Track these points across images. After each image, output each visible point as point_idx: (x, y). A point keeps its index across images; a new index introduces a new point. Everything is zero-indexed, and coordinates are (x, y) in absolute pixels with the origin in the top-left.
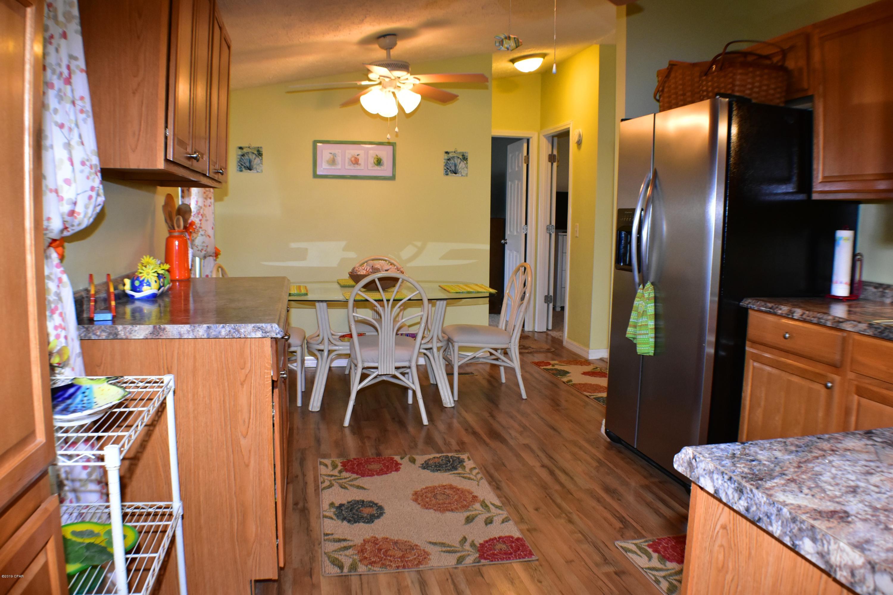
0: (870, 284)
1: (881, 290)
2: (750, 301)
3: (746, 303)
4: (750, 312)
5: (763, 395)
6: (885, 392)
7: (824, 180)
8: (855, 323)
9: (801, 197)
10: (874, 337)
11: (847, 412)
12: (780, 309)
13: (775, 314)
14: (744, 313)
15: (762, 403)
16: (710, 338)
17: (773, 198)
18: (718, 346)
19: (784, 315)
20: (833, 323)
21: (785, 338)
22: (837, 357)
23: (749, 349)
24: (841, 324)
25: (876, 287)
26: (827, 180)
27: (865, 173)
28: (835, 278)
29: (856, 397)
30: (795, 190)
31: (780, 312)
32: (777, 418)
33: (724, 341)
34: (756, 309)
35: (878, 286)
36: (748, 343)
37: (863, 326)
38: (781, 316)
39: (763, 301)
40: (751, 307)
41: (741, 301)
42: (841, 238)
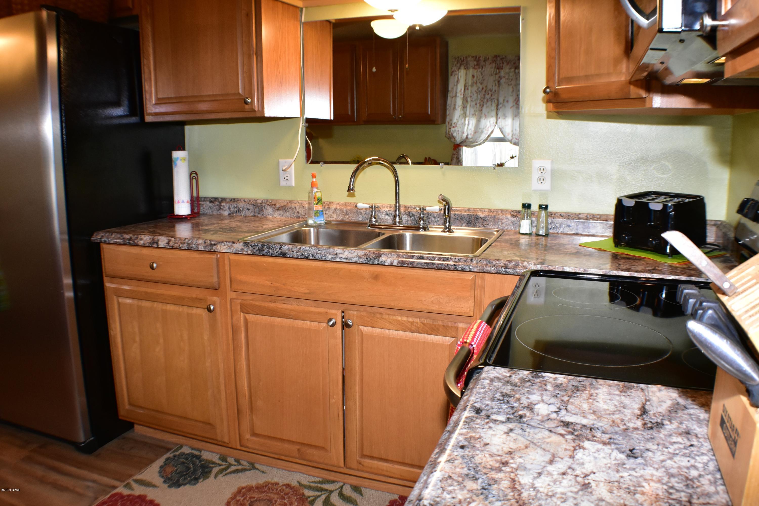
0: (205, 199)
1: (217, 203)
2: (102, 234)
3: (98, 237)
4: (104, 246)
5: (136, 329)
6: (272, 305)
7: (158, 102)
8: (230, 244)
9: (133, 120)
10: (254, 254)
11: (235, 330)
12: (141, 239)
13: (137, 245)
14: (96, 247)
15: (137, 339)
16: (68, 281)
17: (109, 122)
18: (76, 287)
19: (147, 245)
20: (205, 247)
21: (152, 267)
22: (215, 279)
23: (109, 285)
24: (214, 247)
25: (211, 202)
26: (160, 102)
27: (202, 94)
28: (176, 198)
29: (242, 314)
30: (128, 113)
31: (142, 242)
32: (157, 350)
33: (81, 282)
34: (112, 242)
35: (213, 200)
36: (105, 279)
37: (239, 246)
38: (144, 246)
39: (118, 233)
40: (105, 241)
41: (92, 235)
42: (177, 159)
